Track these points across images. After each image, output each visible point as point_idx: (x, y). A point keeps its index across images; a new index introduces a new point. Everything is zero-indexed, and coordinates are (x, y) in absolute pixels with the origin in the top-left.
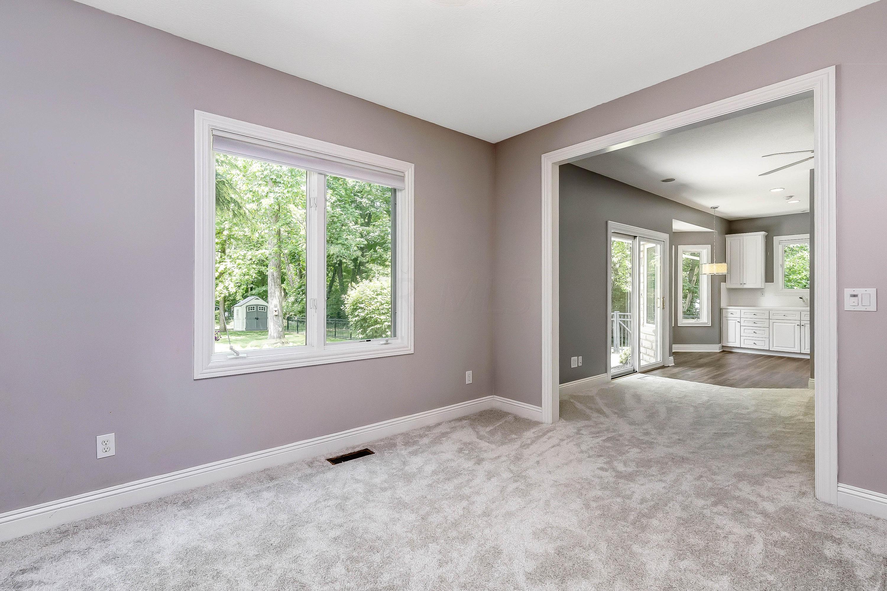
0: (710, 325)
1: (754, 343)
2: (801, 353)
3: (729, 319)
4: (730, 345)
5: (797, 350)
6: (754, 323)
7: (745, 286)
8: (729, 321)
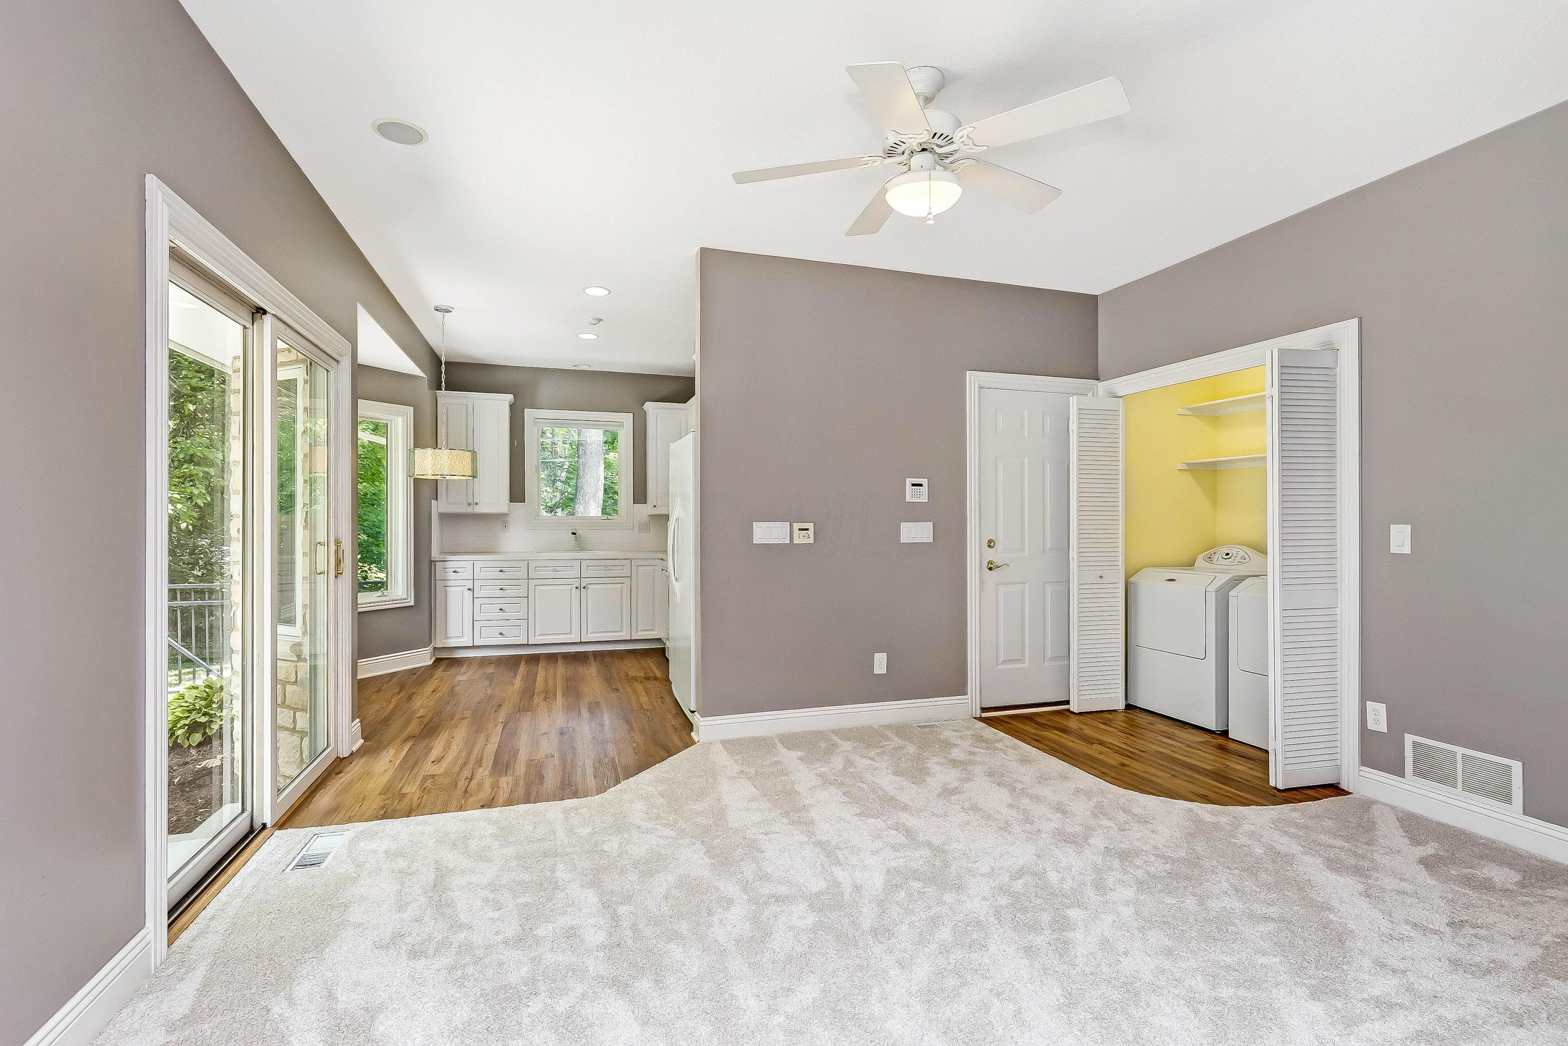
0: (412, 603)
1: (501, 634)
2: (581, 642)
3: (450, 583)
4: (452, 643)
5: (574, 638)
6: (501, 589)
7: (481, 509)
8: (449, 589)
